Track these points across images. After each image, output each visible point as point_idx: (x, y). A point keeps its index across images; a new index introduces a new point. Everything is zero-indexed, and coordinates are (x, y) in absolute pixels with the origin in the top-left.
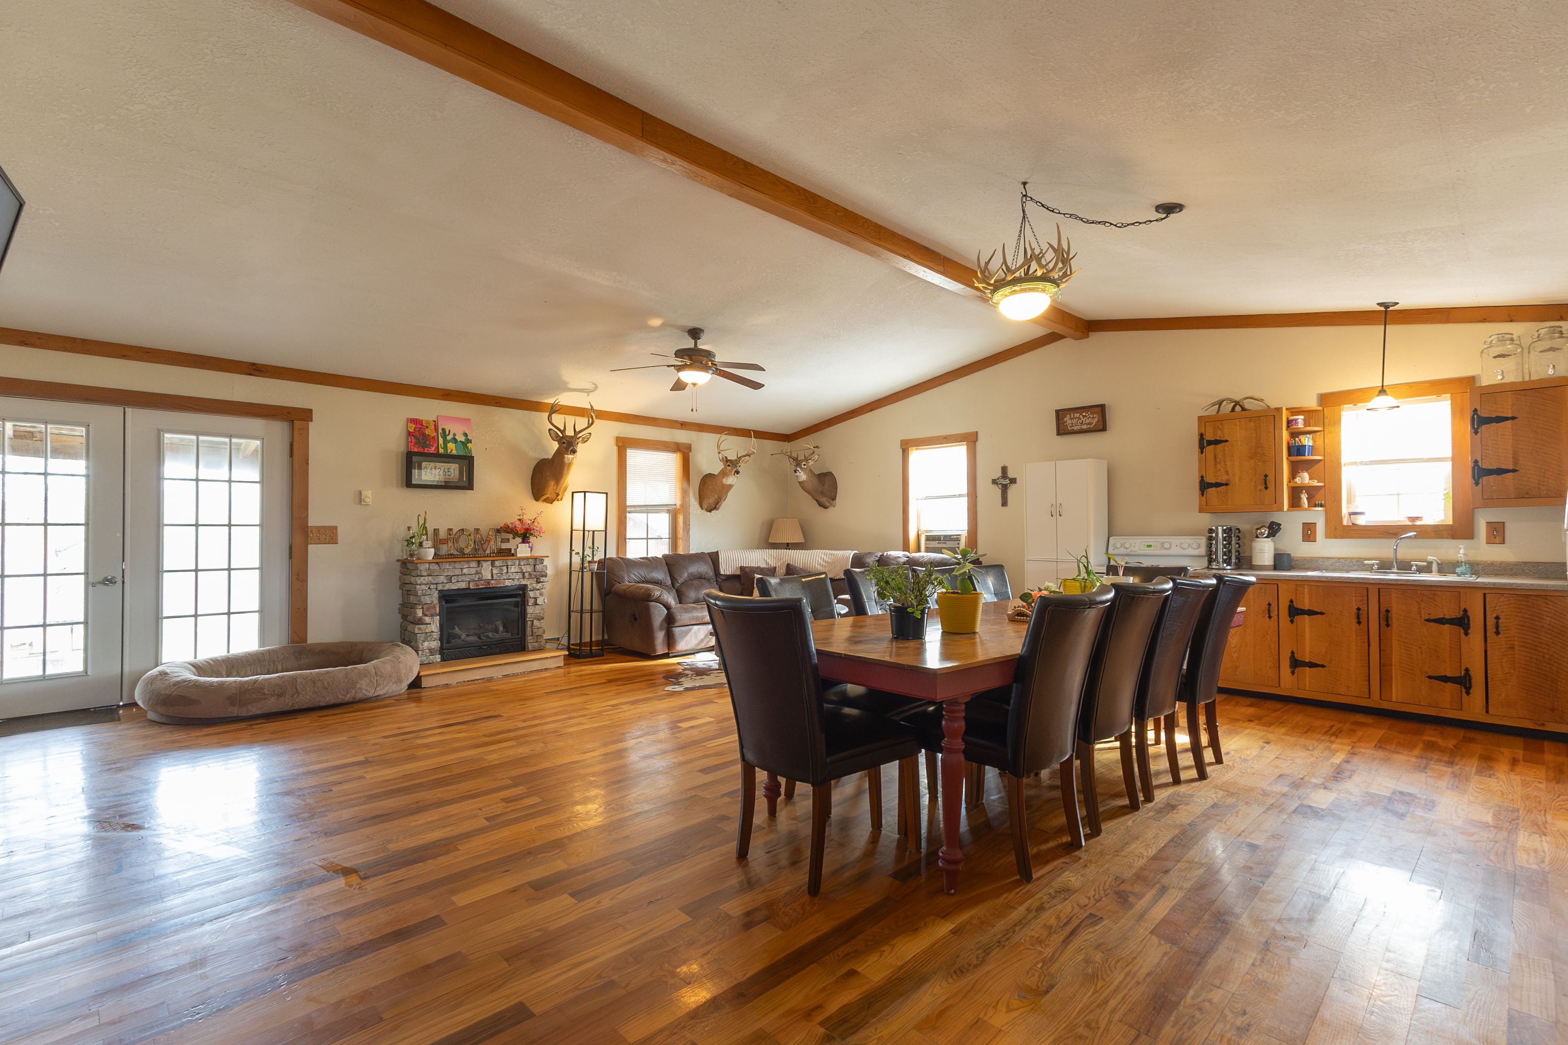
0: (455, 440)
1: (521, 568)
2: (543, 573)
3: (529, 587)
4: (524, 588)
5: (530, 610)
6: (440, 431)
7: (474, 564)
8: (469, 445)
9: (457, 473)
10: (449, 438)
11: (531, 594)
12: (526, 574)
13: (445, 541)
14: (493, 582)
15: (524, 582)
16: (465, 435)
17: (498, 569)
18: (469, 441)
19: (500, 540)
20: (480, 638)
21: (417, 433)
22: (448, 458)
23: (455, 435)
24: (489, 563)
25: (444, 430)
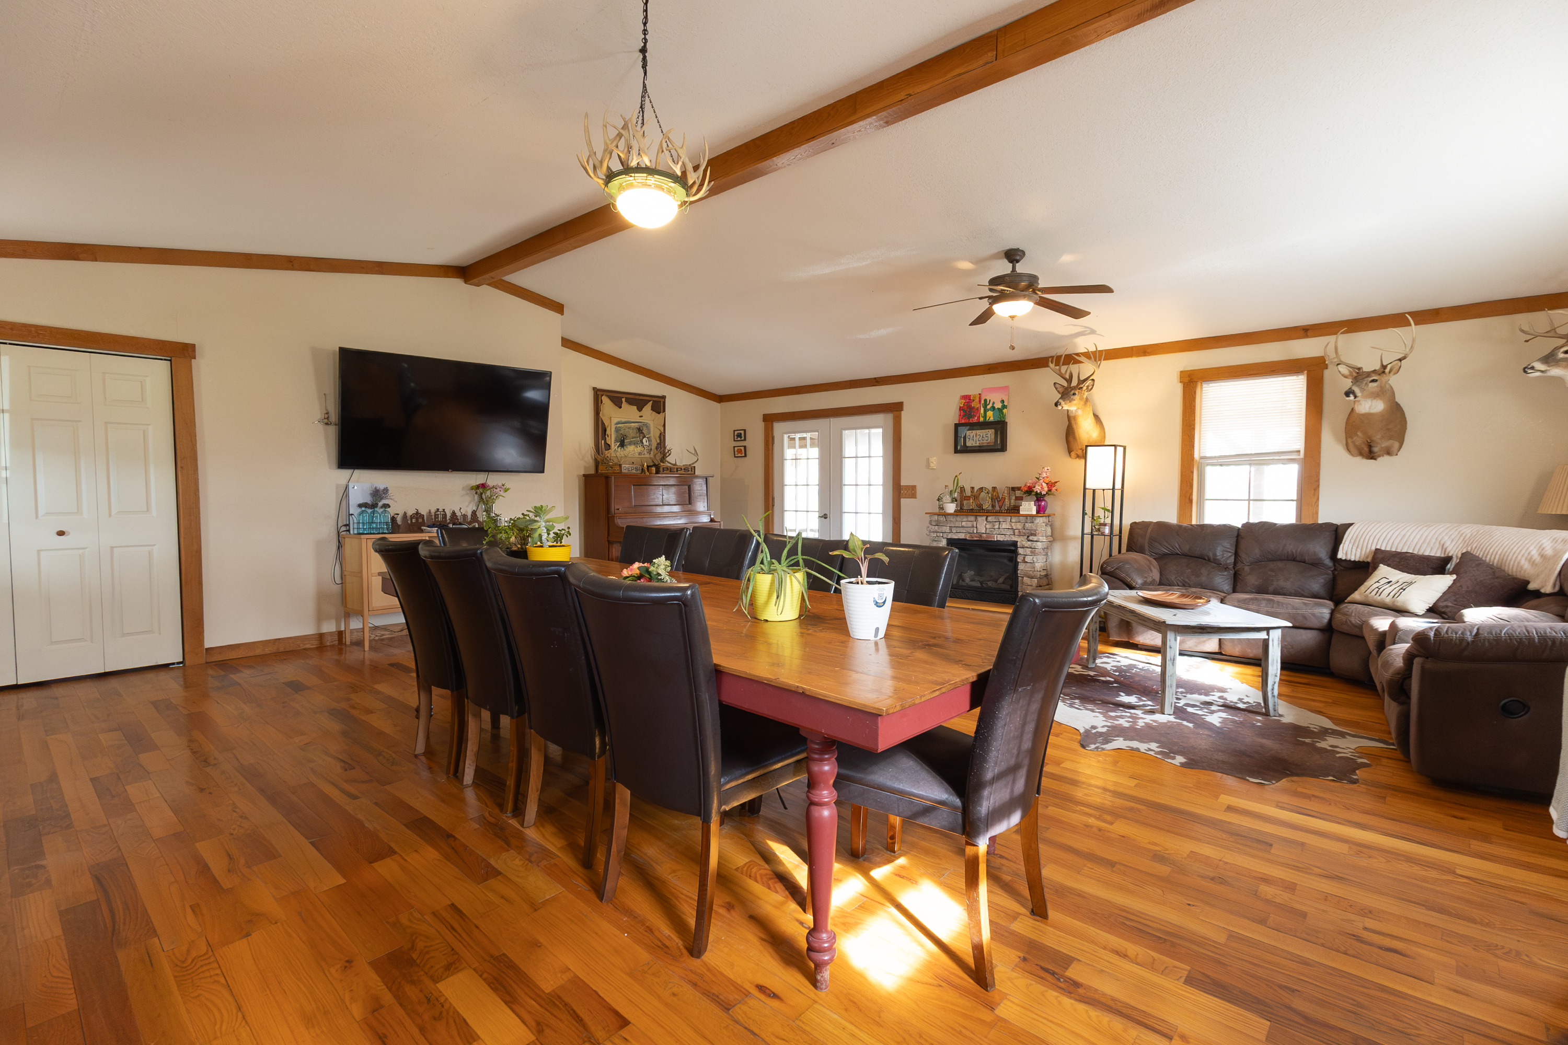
0: (993, 408)
1: (1011, 525)
2: (1033, 532)
3: (1019, 544)
4: (1015, 544)
5: (1021, 567)
6: (983, 402)
7: (972, 518)
8: (1005, 411)
9: (993, 437)
10: (989, 407)
11: (1020, 551)
12: (1016, 531)
13: (968, 498)
14: (984, 535)
15: (1014, 538)
16: (1003, 401)
17: (991, 524)
18: (1004, 407)
19: (1014, 498)
20: (981, 585)
21: (965, 407)
22: (985, 425)
23: (994, 403)
24: (985, 518)
25: (985, 400)
